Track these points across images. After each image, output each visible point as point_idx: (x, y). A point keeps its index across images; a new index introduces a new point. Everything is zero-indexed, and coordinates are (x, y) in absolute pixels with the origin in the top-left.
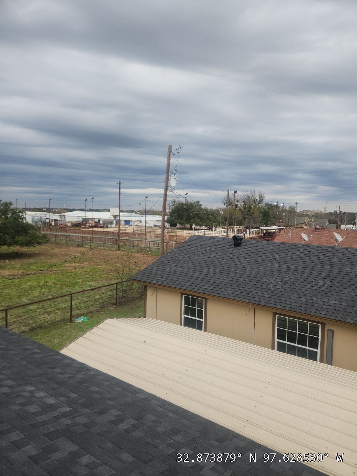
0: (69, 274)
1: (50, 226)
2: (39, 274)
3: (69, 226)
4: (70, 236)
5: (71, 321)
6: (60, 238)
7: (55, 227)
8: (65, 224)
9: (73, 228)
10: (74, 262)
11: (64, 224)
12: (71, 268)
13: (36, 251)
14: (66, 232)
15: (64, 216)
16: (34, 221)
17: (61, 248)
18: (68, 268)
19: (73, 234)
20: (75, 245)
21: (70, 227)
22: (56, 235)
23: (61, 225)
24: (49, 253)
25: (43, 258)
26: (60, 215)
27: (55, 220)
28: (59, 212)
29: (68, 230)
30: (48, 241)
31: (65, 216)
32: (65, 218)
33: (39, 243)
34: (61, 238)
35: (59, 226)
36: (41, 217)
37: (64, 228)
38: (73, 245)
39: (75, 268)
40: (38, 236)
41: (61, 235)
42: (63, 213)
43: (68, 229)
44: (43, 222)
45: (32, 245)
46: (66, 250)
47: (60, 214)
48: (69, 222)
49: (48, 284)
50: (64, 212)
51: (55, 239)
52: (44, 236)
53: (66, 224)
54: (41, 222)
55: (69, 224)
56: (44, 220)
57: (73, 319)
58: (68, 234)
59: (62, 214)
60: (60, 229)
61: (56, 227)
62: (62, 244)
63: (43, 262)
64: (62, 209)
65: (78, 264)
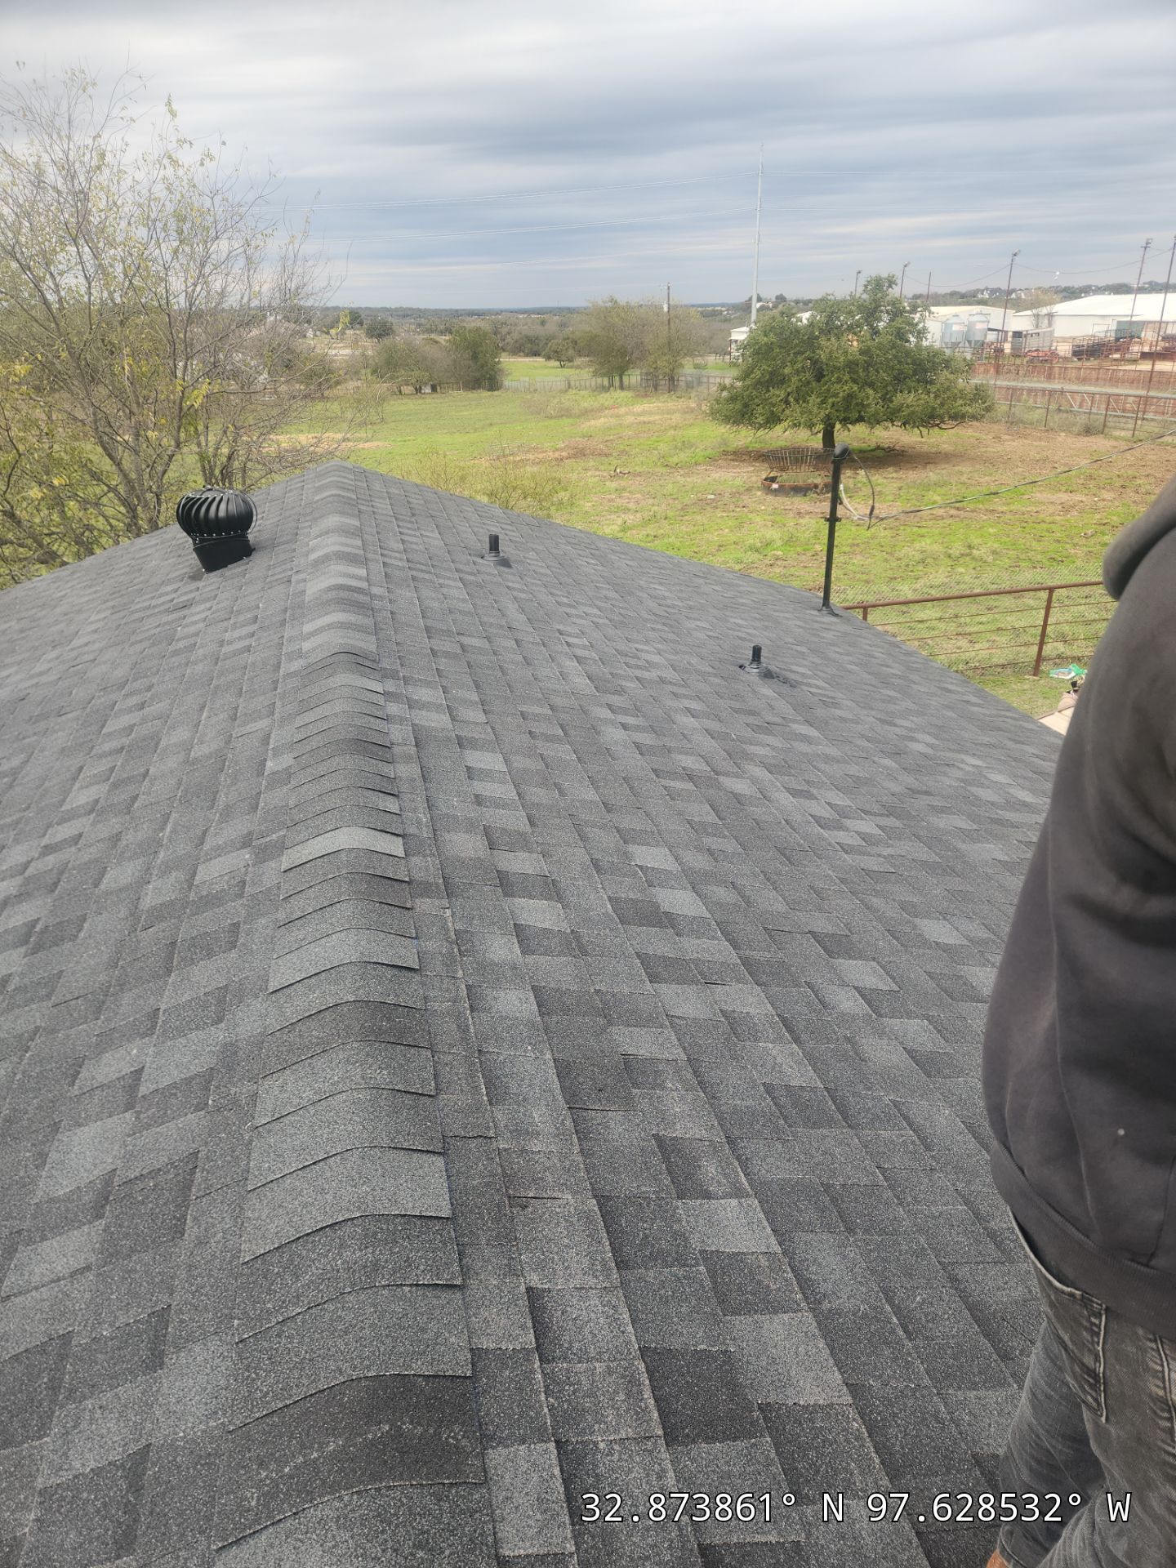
0: (1045, 526)
1: (997, 358)
2: (950, 521)
3: (1061, 354)
4: (1062, 392)
5: (1036, 671)
6: (1026, 401)
7: (1012, 359)
8: (1050, 350)
9: (1076, 363)
10: (1064, 488)
11: (1046, 349)
12: (1051, 509)
13: (945, 446)
14: (1050, 377)
15: (1050, 316)
16: (947, 340)
17: (1025, 437)
18: (1043, 508)
19: (1075, 387)
20: (1076, 429)
21: (1065, 359)
22: (1014, 389)
23: (1035, 354)
24: (986, 452)
25: (965, 468)
26: (1034, 315)
27: (1017, 334)
28: (1034, 304)
29: (1056, 370)
30: (988, 409)
31: (1055, 318)
32: (1050, 325)
33: (959, 418)
34: (1031, 401)
35: (1027, 359)
36: (970, 326)
37: (1045, 362)
38: (1067, 428)
39: (1066, 509)
40: (961, 391)
41: (1030, 390)
42: (1046, 305)
43: (1057, 365)
44: (977, 341)
45: (937, 425)
46: (1043, 444)
47: (1035, 311)
48: (1064, 340)
49: (975, 552)
50: (1052, 303)
51: (1011, 405)
52: (979, 394)
53: (1053, 348)
54: (969, 342)
55: (1064, 349)
56: (979, 337)
57: (1042, 668)
58: (1056, 385)
59: (1044, 311)
60: (1030, 369)
61: (1018, 361)
62: (1031, 424)
63: (964, 483)
64: (1046, 291)
65: (1078, 497)
